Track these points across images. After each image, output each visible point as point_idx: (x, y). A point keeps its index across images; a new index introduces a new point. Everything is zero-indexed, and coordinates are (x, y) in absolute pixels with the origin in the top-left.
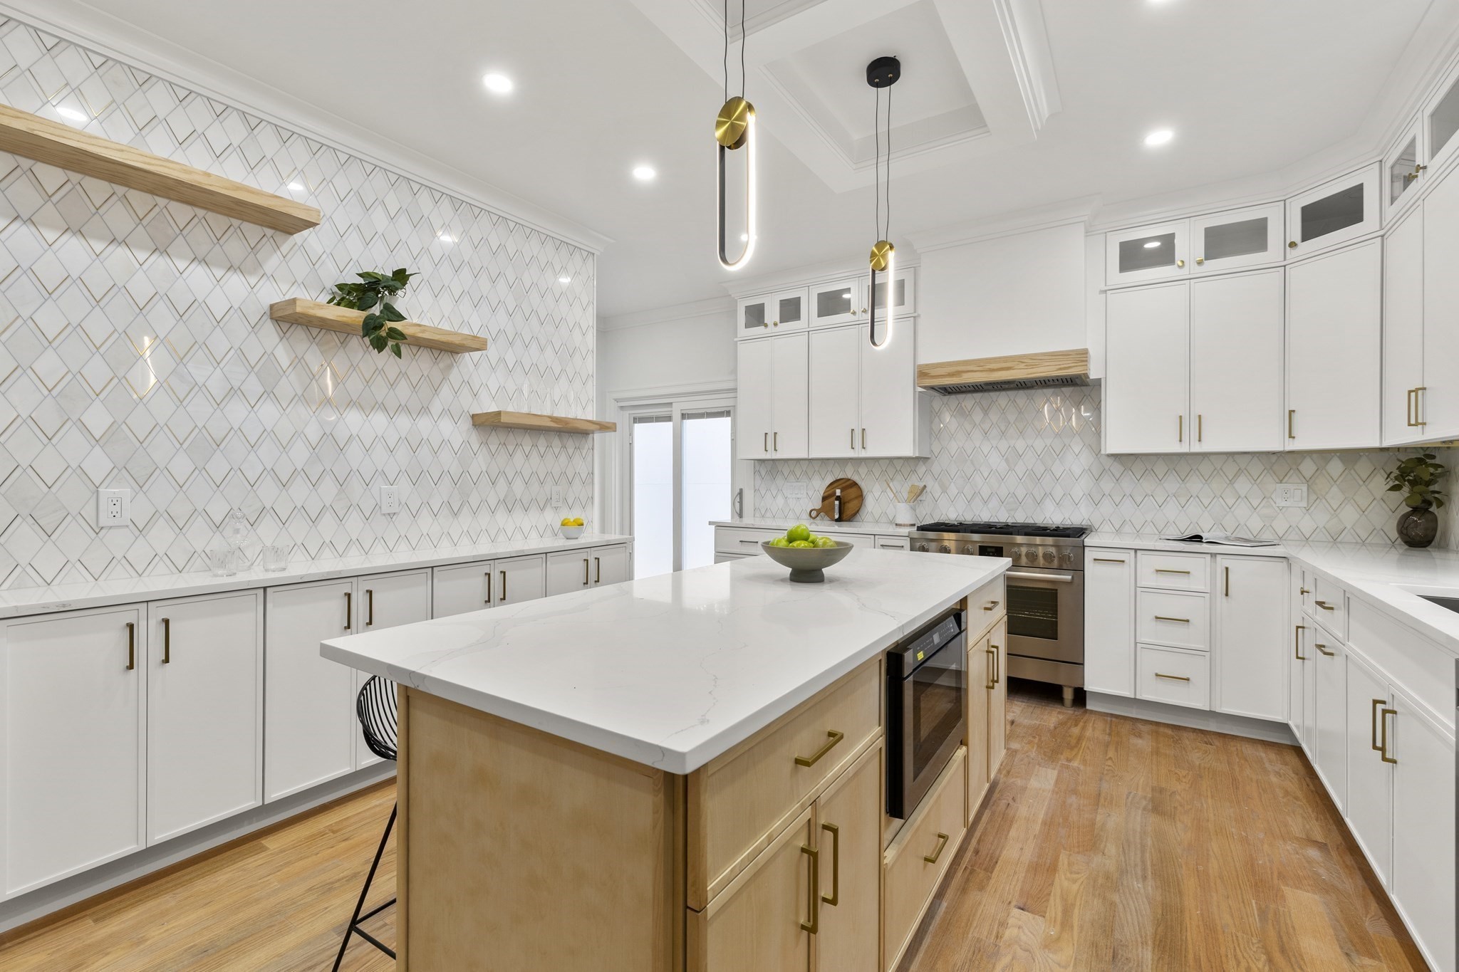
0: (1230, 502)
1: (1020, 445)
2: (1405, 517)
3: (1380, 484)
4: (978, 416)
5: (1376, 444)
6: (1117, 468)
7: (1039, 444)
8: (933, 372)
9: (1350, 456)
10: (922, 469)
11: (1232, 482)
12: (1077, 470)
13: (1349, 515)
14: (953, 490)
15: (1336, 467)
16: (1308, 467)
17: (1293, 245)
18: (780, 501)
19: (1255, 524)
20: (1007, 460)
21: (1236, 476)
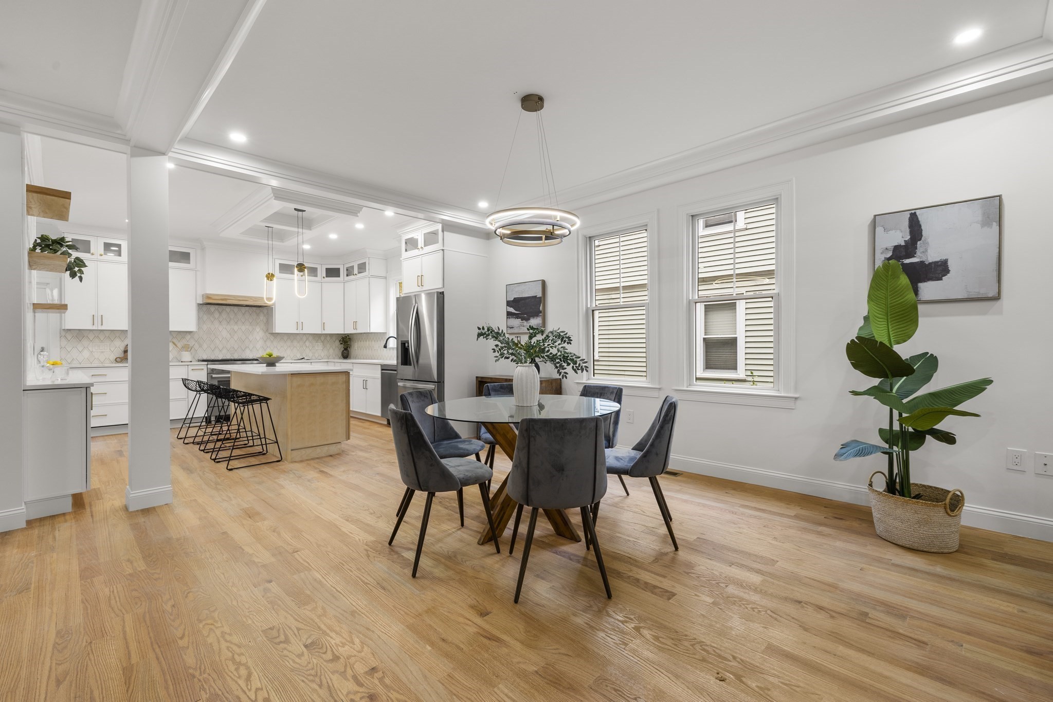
0: (305, 348)
1: (236, 328)
2: (343, 351)
3: (337, 343)
4: (217, 315)
5: (343, 333)
6: (272, 338)
7: (243, 328)
8: (214, 297)
9: (331, 335)
10: (188, 337)
11: (305, 342)
12: (258, 338)
13: (331, 351)
14: (205, 346)
15: (328, 338)
16: (322, 338)
17: (324, 277)
18: (86, 354)
19: (311, 355)
20: (230, 334)
21: (306, 341)
